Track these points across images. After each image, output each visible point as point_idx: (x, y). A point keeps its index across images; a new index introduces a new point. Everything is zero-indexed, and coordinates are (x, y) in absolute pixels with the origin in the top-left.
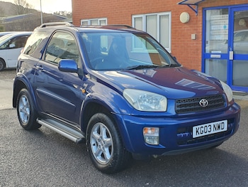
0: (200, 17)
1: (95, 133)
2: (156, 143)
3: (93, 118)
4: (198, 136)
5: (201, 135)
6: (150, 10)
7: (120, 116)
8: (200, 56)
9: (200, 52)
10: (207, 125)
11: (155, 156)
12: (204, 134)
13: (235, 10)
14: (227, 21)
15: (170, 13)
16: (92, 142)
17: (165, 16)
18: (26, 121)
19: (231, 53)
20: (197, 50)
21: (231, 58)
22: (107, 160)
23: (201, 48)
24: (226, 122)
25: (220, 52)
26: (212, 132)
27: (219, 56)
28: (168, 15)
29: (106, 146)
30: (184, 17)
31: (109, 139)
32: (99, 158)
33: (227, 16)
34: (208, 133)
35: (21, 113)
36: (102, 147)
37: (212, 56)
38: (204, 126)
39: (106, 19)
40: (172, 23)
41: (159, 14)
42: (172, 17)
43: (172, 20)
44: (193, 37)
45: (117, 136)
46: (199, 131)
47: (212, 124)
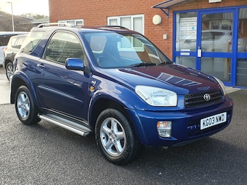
0: (171, 20)
1: (105, 128)
2: (168, 136)
3: (103, 113)
4: (205, 128)
5: (206, 127)
6: (124, 13)
7: (134, 111)
8: (171, 54)
9: (171, 50)
10: (211, 117)
11: (166, 148)
12: (209, 126)
13: (202, 13)
14: (196, 24)
15: (143, 16)
16: (102, 136)
17: (138, 18)
18: (25, 116)
19: (199, 51)
20: (169, 48)
21: (199, 55)
22: (119, 152)
23: (172, 47)
24: (225, 114)
25: (189, 50)
26: (215, 124)
27: (188, 54)
28: (141, 18)
29: (118, 139)
30: (156, 19)
31: (121, 133)
32: (110, 151)
33: (195, 19)
34: (212, 125)
35: (20, 109)
36: (113, 140)
37: (182, 54)
38: (209, 118)
39: (82, 20)
40: (145, 24)
41: (132, 17)
42: (145, 19)
43: (145, 22)
44: (165, 37)
45: (130, 130)
46: (206, 123)
47: (215, 116)
